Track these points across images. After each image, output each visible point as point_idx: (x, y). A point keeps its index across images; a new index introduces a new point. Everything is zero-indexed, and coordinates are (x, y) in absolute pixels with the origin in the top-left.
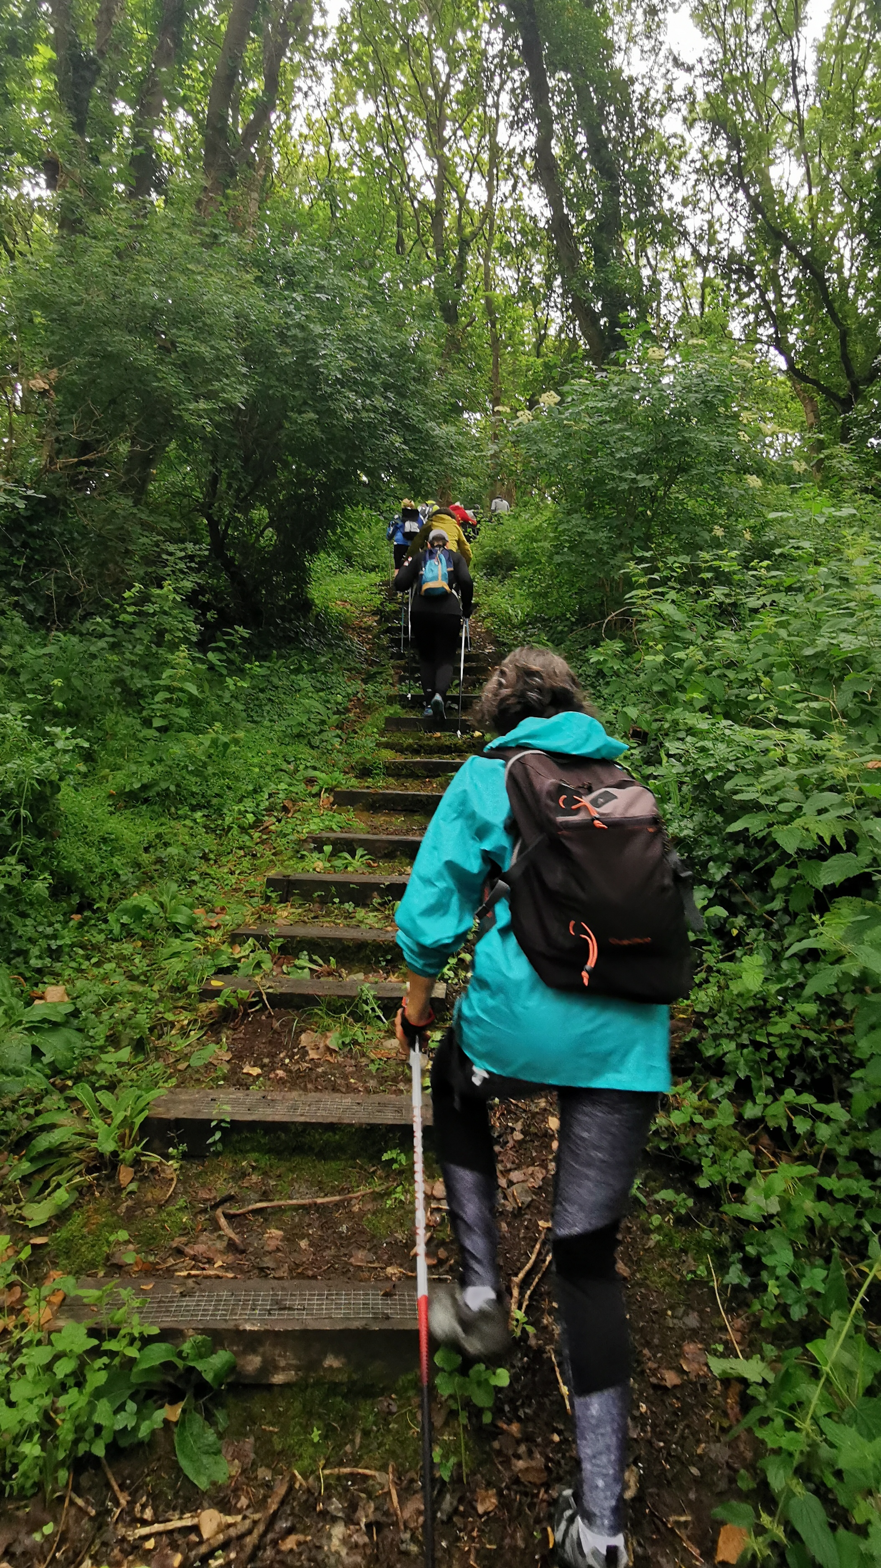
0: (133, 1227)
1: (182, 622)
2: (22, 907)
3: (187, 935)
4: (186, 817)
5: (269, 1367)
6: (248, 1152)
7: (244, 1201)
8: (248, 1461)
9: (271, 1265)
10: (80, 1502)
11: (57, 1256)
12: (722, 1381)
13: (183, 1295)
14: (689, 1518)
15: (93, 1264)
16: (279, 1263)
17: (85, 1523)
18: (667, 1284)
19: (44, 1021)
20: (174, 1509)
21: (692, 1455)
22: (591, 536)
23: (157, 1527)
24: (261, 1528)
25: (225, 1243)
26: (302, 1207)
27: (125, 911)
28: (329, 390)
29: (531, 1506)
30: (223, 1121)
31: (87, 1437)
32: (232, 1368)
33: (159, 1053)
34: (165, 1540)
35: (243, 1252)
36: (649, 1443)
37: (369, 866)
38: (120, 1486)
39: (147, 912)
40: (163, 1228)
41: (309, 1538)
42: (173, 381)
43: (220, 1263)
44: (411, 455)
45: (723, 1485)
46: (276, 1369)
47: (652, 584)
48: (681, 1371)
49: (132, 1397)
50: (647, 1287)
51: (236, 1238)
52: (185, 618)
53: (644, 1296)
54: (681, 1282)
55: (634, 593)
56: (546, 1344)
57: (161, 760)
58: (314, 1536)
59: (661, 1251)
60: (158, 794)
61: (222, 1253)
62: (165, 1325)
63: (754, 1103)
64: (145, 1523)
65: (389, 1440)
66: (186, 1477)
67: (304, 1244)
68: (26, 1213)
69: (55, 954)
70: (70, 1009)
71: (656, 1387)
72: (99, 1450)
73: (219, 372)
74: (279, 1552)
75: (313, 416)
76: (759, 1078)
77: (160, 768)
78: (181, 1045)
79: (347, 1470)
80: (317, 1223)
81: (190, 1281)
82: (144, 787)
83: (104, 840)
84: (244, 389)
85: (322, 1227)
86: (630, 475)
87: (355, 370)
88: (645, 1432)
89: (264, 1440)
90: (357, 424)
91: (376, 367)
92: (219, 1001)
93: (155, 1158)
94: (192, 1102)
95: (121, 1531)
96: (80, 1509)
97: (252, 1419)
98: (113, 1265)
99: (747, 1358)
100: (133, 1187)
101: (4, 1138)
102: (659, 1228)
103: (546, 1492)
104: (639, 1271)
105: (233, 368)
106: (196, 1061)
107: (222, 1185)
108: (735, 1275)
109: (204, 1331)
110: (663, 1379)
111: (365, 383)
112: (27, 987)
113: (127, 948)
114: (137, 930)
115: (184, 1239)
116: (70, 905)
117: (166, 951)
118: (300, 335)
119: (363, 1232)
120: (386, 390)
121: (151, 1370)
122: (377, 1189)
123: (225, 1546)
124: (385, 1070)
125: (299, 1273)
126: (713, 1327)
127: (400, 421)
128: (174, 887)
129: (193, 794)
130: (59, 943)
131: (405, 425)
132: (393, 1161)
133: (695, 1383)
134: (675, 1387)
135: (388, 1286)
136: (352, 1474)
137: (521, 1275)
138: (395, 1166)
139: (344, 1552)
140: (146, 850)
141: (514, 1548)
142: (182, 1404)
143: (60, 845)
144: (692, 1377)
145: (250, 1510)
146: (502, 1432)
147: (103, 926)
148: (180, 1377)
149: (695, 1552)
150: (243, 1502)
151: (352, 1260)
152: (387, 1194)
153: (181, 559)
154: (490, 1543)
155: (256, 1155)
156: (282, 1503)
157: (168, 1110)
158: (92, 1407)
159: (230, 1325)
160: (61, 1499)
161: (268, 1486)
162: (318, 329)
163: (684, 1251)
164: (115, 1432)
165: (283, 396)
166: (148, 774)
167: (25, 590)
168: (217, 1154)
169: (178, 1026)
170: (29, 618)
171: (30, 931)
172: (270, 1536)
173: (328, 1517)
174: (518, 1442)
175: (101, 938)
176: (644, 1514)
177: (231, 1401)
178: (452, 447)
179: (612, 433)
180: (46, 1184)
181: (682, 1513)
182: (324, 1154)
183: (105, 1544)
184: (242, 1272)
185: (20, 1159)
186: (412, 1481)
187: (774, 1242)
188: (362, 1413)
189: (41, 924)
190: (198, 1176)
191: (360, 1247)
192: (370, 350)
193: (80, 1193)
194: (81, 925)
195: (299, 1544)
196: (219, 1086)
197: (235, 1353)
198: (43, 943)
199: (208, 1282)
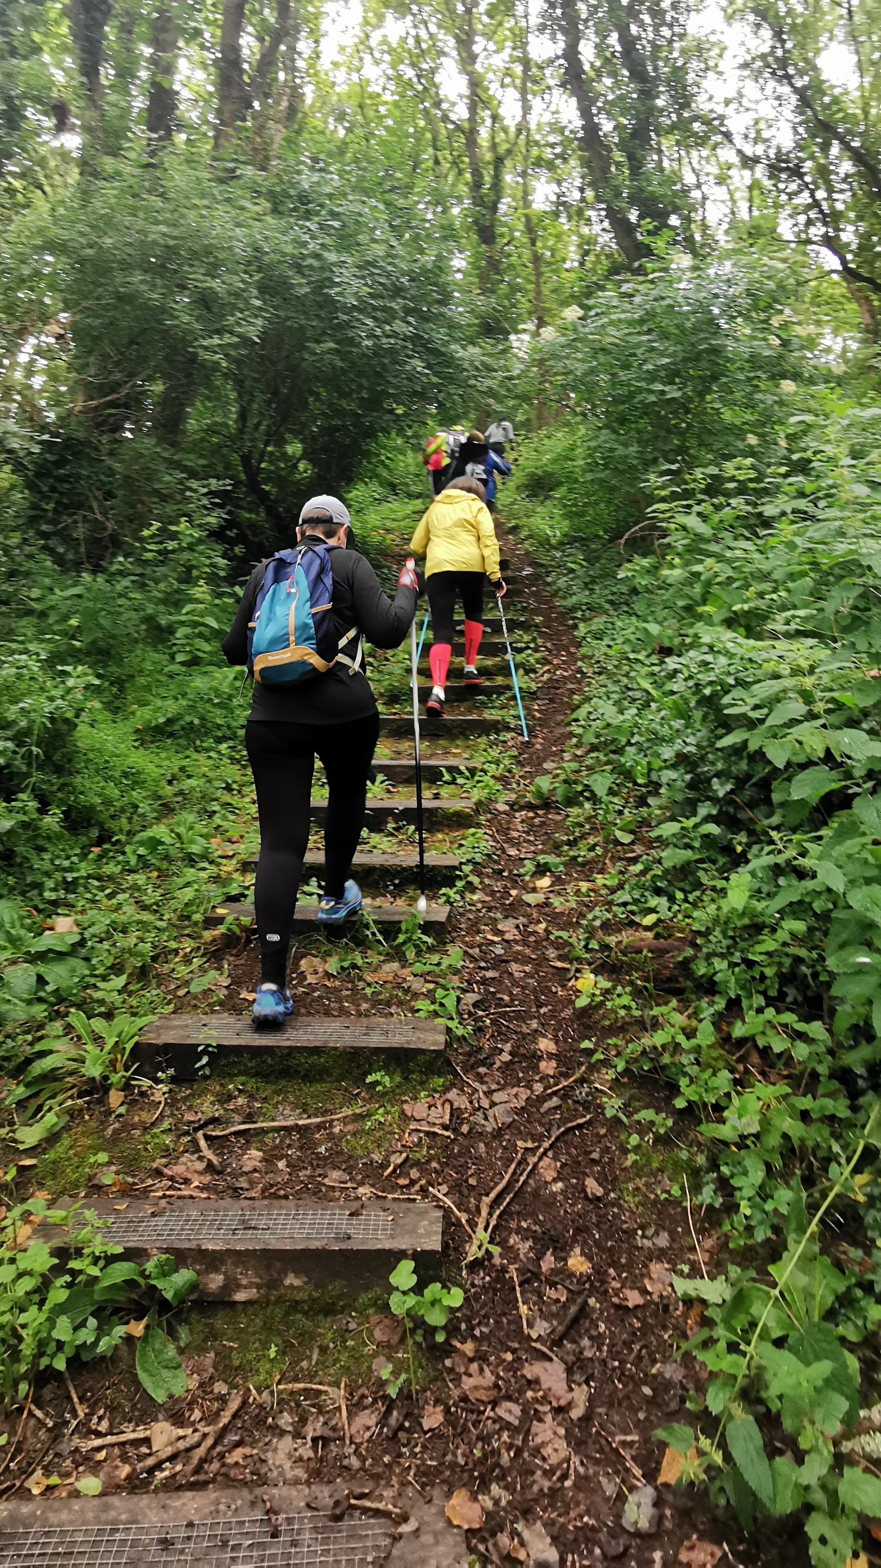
0: (116, 1150)
1: (209, 557)
2: (40, 842)
3: (202, 865)
4: (210, 749)
5: (231, 1285)
6: (236, 1075)
7: (228, 1122)
8: (206, 1375)
9: (245, 1185)
10: (39, 1413)
11: (43, 1178)
12: (684, 1302)
13: (153, 1215)
14: (636, 1438)
15: (76, 1185)
16: (252, 1184)
17: (42, 1434)
18: (640, 1203)
19: (50, 951)
20: (130, 1422)
21: (646, 1375)
22: (621, 451)
23: (110, 1439)
24: (210, 1441)
25: (204, 1164)
26: (285, 1128)
27: (141, 843)
28: (345, 317)
29: (476, 1424)
30: (209, 1045)
31: (49, 1352)
32: (194, 1287)
33: (161, 979)
34: (116, 1451)
35: (219, 1173)
36: (604, 1362)
37: (389, 791)
38: (79, 1398)
39: (162, 843)
40: (146, 1150)
41: (255, 1451)
42: (186, 319)
43: (196, 1183)
44: (435, 380)
45: (674, 1406)
46: (239, 1287)
47: (674, 497)
48: (644, 1292)
49: (93, 1314)
50: (620, 1207)
51: (215, 1160)
52: (212, 554)
53: (615, 1216)
54: (656, 1201)
55: (655, 507)
56: (509, 1263)
57: (184, 695)
58: (261, 1449)
59: (638, 1170)
60: (183, 728)
61: (200, 1173)
62: (128, 1245)
63: (744, 1021)
64: (99, 1434)
65: (344, 1357)
66: (145, 1391)
67: (281, 1164)
68: (18, 1136)
69: (70, 887)
70: (77, 938)
71: (618, 1307)
72: (60, 1364)
73: (234, 307)
74: (223, 1465)
75: (332, 345)
76: (750, 996)
77: (184, 703)
78: (182, 971)
79: (302, 1385)
80: (297, 1144)
81: (163, 1203)
82: (170, 722)
83: (125, 775)
84: (259, 322)
85: (301, 1148)
86: (658, 387)
87: (372, 296)
88: (600, 1350)
89: (223, 1356)
90: (377, 350)
91: (398, 291)
92: (222, 929)
93: (146, 1083)
94: (182, 1027)
95: (76, 1441)
96: (38, 1419)
97: (214, 1335)
98: (94, 1186)
99: (712, 1278)
100: (122, 1110)
101: (5, 1064)
102: (637, 1149)
103: (493, 1409)
104: (613, 1190)
105: (246, 301)
106: (195, 988)
107: (208, 1107)
108: (708, 1195)
109: (167, 1251)
110: (626, 1299)
111: (385, 309)
112: (39, 918)
113: (140, 879)
114: (153, 861)
115: (164, 1161)
116: (89, 838)
117: (181, 881)
118: (315, 263)
119: (340, 1153)
120: (407, 314)
121: (113, 1286)
122: (358, 1111)
123: (172, 1458)
124: (380, 993)
125: (271, 1194)
126: (681, 1249)
127: (423, 345)
128: (191, 818)
129: (219, 727)
130: (75, 875)
131: (428, 349)
132: (377, 1083)
133: (657, 1304)
134: (637, 1307)
135: (356, 1205)
136: (305, 1389)
137: (493, 1195)
138: (379, 1088)
139: (287, 1465)
140: (170, 782)
141: (454, 1465)
142: (145, 1321)
143: (78, 780)
144: (655, 1297)
145: (203, 1423)
146: (455, 1350)
147: (121, 858)
148: (144, 1293)
149: (637, 1472)
150: (197, 1414)
151: (326, 1181)
152: (369, 1115)
153: (204, 495)
154: (431, 1459)
155: (242, 1079)
156: (235, 1416)
157: (159, 1035)
158: (51, 1321)
159: (193, 1245)
160: (20, 1410)
161: (223, 1400)
162: (332, 257)
163: (661, 1170)
164: (77, 1347)
165: (301, 326)
166: (172, 707)
167: (54, 534)
168: (206, 1078)
169: (181, 953)
170: (59, 560)
171: (47, 866)
172: (219, 1449)
173: (279, 1432)
174: (471, 1360)
175: (118, 869)
176: (590, 1434)
177: (194, 1316)
178: (477, 369)
179: (639, 345)
180: (39, 1108)
181: (629, 1433)
182: (310, 1076)
183: (57, 1455)
184: (217, 1193)
185: (18, 1084)
186: (363, 1396)
187: (748, 1163)
188: (321, 1331)
189: (58, 857)
190: (185, 1099)
191: (335, 1167)
192: (388, 275)
193: (72, 1116)
194: (100, 857)
195: (245, 1457)
196: (213, 1012)
197: (198, 1273)
198: (58, 876)
199: (180, 1203)
